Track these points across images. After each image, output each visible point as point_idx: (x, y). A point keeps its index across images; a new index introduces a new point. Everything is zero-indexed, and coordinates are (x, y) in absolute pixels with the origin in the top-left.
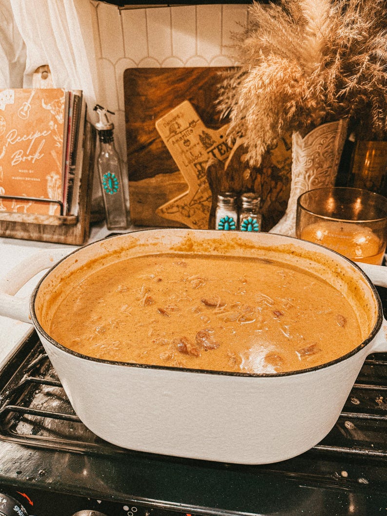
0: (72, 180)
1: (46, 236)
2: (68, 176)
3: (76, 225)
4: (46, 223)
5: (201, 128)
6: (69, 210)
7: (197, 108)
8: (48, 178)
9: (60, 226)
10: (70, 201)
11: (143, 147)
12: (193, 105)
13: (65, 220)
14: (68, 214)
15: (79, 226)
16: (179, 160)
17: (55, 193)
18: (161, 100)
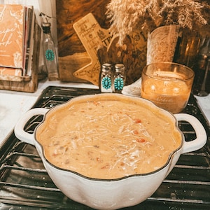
0: (27, 56)
1: (13, 88)
2: (26, 54)
3: (29, 81)
4: (13, 80)
5: (98, 28)
6: (26, 73)
7: (96, 17)
8: (15, 55)
9: (21, 82)
10: (26, 68)
11: (67, 38)
12: (94, 15)
13: (24, 78)
14: (26, 75)
15: (32, 82)
16: (86, 46)
17: (18, 63)
18: (77, 12)
